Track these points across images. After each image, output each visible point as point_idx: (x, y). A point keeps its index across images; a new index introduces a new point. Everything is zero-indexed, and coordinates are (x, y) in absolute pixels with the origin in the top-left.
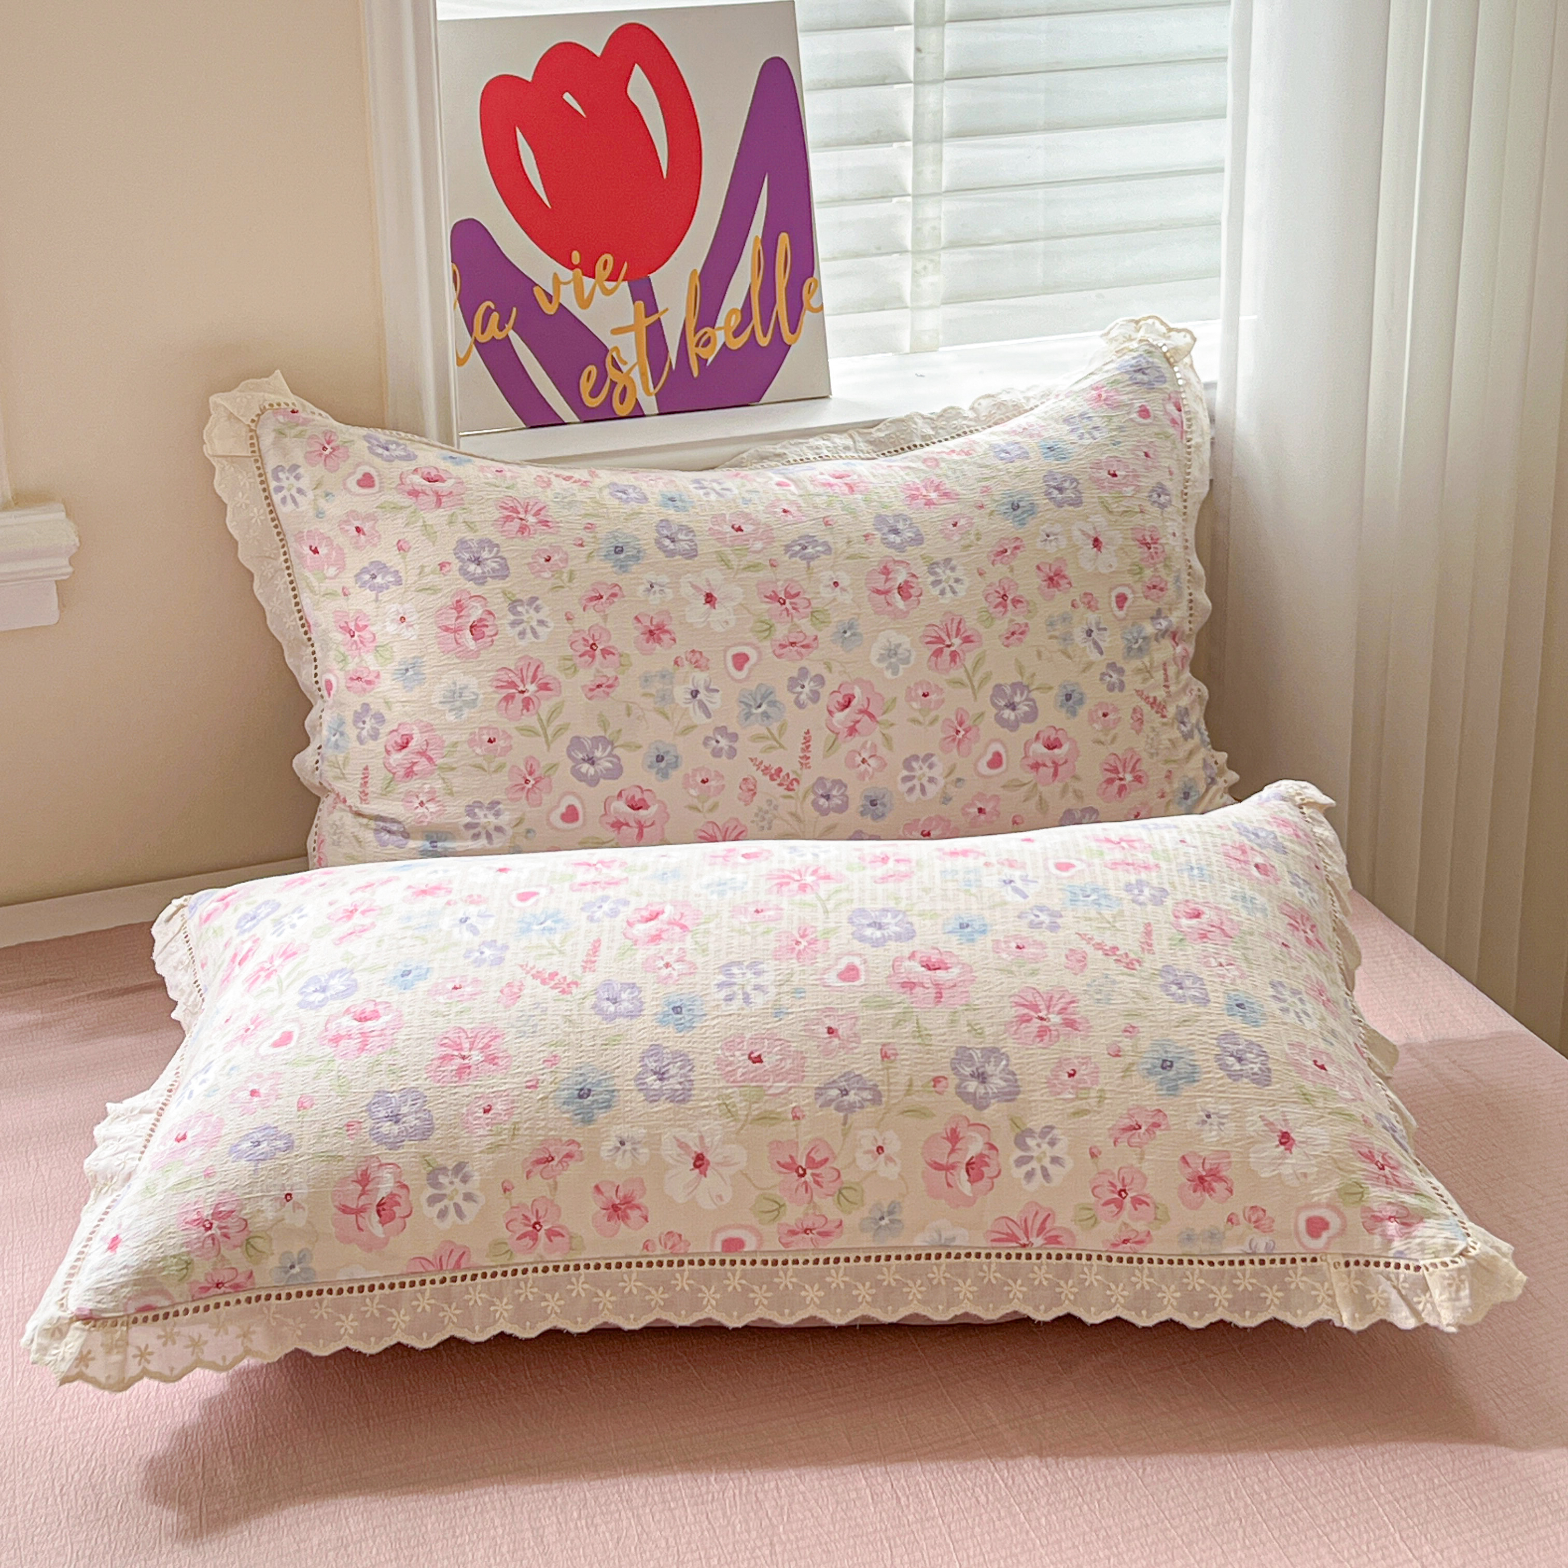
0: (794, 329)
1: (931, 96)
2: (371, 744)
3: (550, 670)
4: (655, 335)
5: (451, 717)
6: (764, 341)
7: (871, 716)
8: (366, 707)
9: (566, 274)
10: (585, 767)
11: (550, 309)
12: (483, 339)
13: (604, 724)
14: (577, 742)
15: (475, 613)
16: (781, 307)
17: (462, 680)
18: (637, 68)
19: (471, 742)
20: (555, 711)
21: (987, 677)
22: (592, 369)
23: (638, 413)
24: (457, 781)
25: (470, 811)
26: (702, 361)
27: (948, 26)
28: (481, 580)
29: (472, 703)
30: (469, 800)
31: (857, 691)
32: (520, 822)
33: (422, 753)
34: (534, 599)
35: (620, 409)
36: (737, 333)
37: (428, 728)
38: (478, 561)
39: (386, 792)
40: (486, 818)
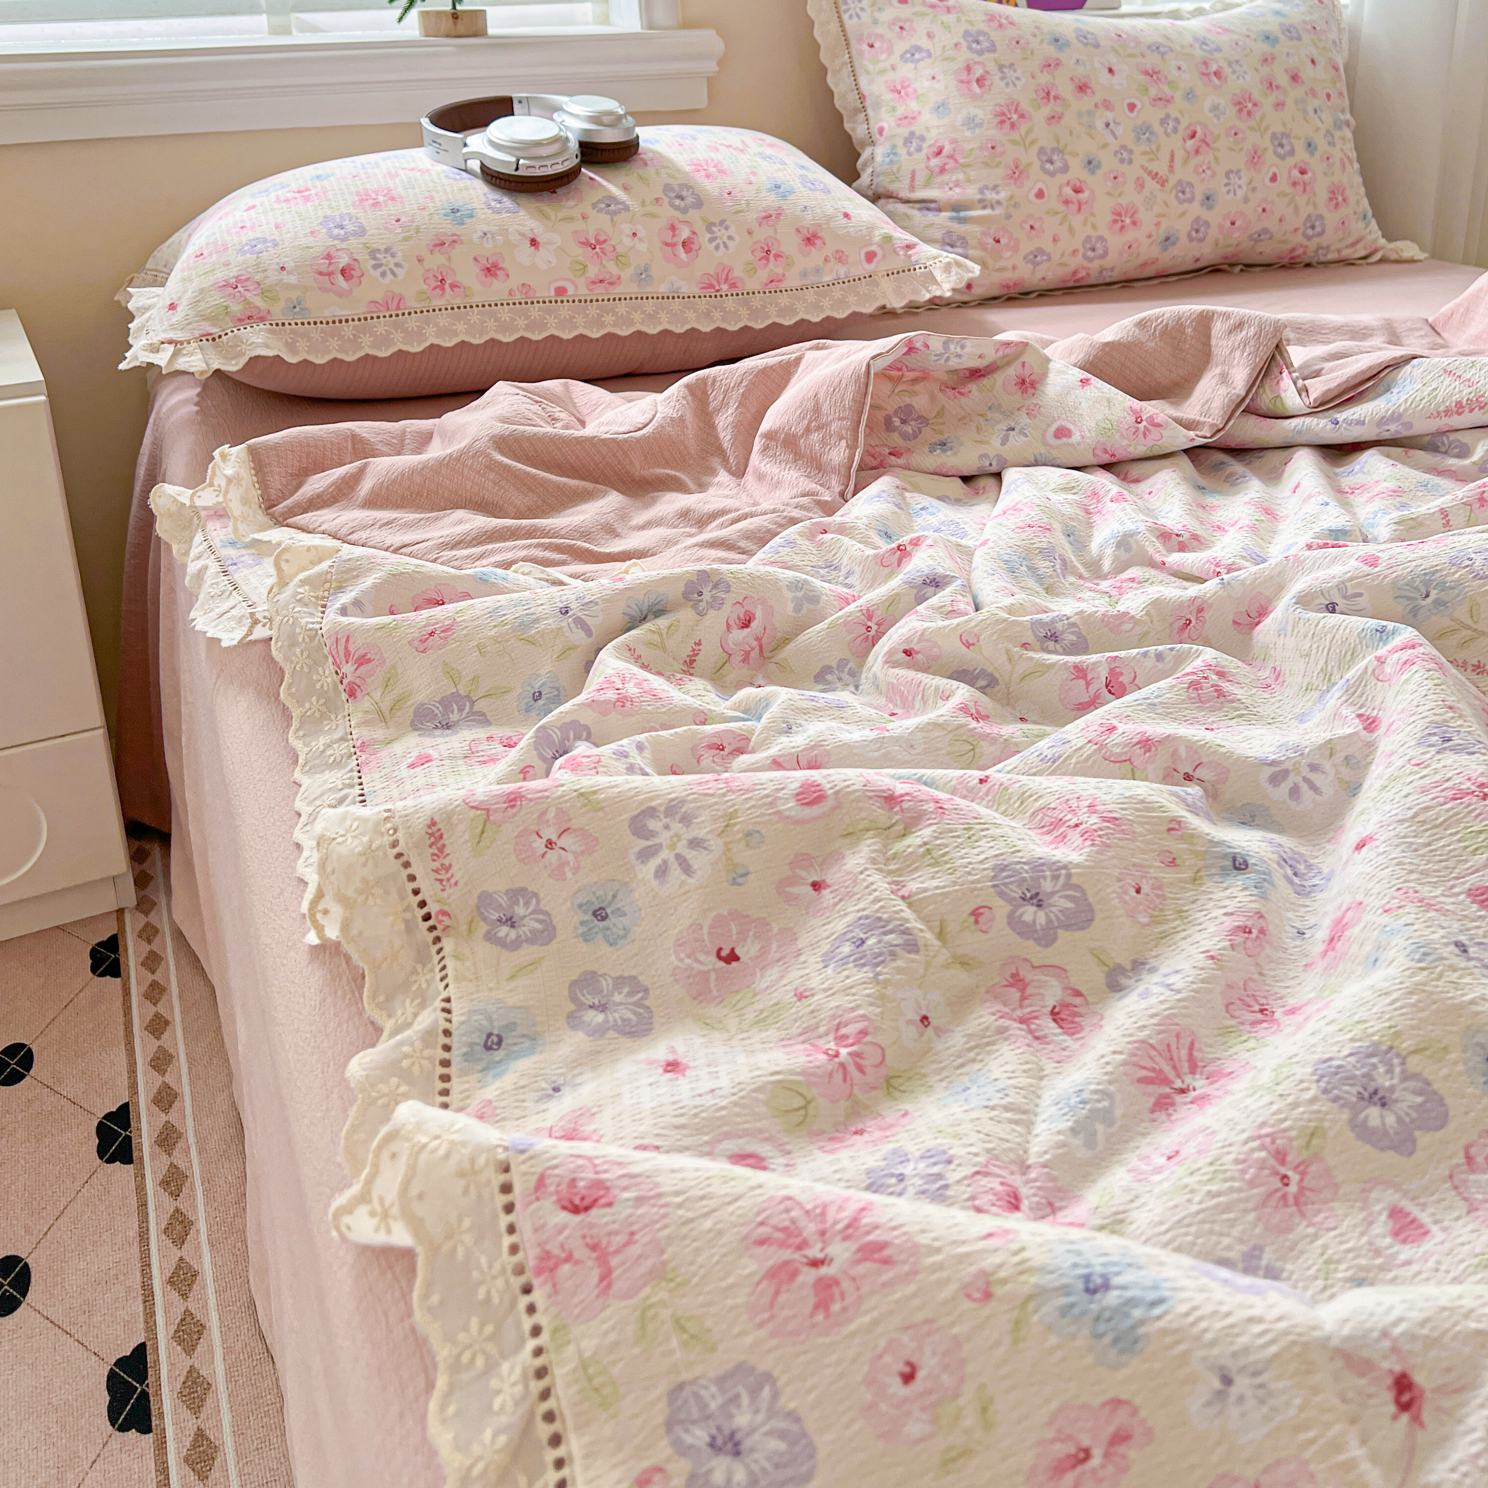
2: (917, 156)
3: (1025, 106)
5: (968, 134)
7: (1207, 144)
8: (912, 134)
10: (1048, 166)
13: (1058, 141)
14: (1042, 150)
15: (978, 72)
17: (974, 111)
19: (981, 148)
20: (1029, 132)
21: (1267, 128)
24: (973, 174)
25: (981, 191)
28: (980, 53)
29: (980, 125)
30: (982, 184)
31: (1199, 130)
32: (1011, 198)
33: (950, 157)
34: (1011, 65)
37: (954, 141)
38: (978, 42)
39: (927, 185)
40: (990, 196)
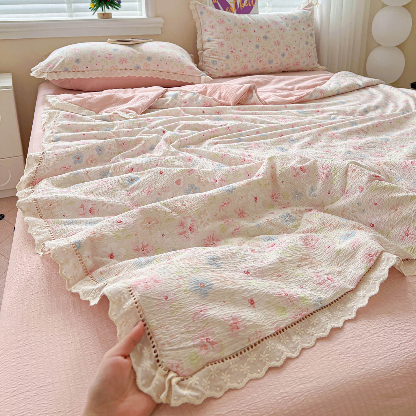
0: (254, 4)
4: (236, 4)
6: (250, 6)
12: (214, 2)
16: (252, 1)
22: (228, 8)
26: (242, 8)
36: (247, 4)
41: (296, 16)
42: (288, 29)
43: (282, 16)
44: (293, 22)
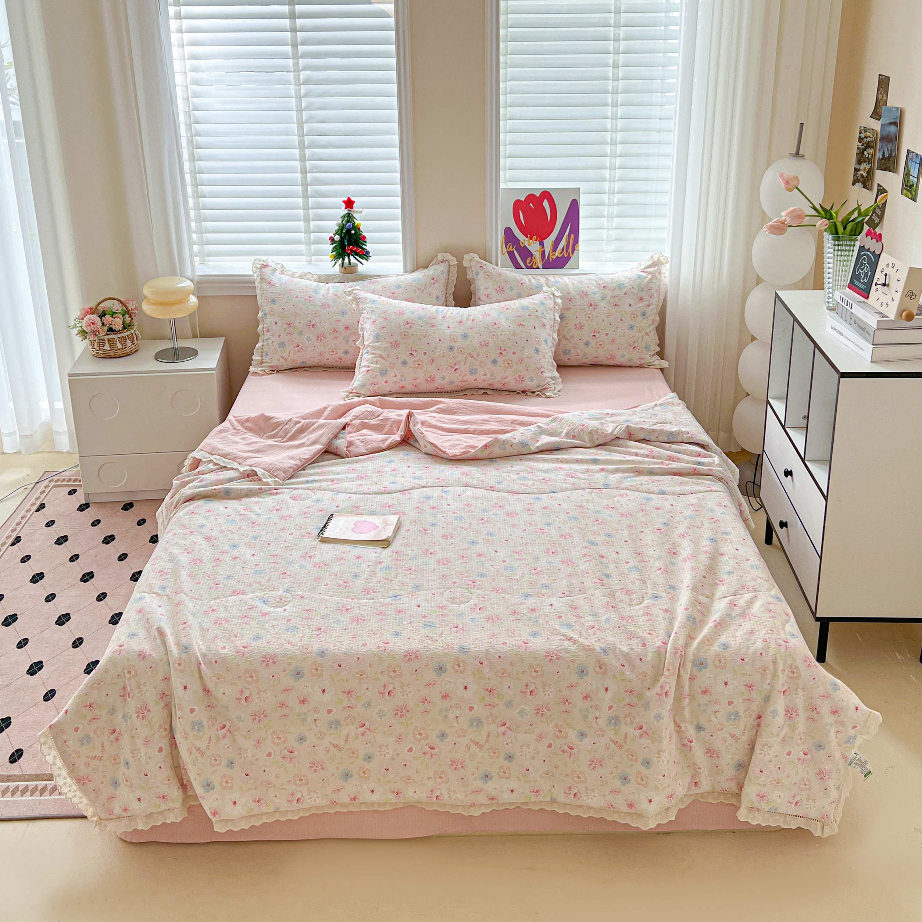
0: (572, 254)
1: (611, 209)
4: (543, 253)
6: (566, 256)
9: (526, 239)
11: (522, 246)
12: (509, 250)
16: (570, 249)
18: (545, 200)
22: (529, 258)
23: (538, 268)
26: (552, 259)
27: (616, 194)
35: (534, 267)
36: (560, 254)
41: (623, 284)
42: (602, 304)
43: (600, 282)
44: (615, 293)
